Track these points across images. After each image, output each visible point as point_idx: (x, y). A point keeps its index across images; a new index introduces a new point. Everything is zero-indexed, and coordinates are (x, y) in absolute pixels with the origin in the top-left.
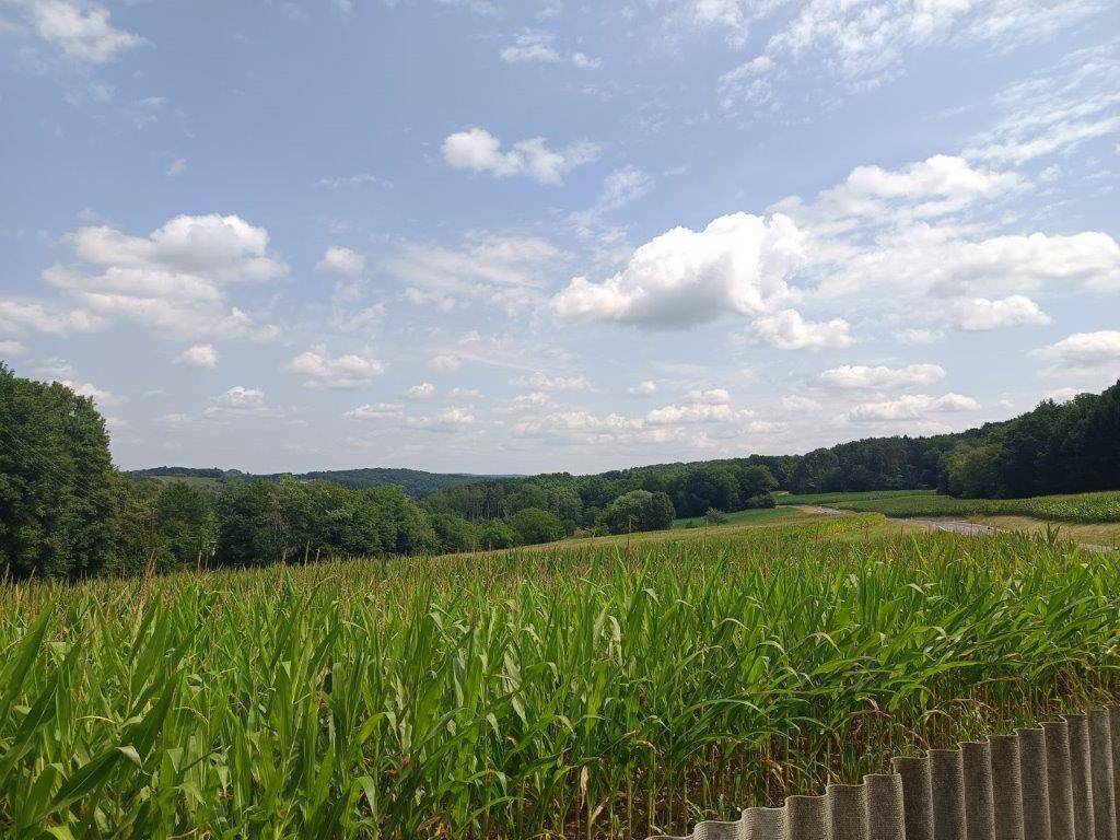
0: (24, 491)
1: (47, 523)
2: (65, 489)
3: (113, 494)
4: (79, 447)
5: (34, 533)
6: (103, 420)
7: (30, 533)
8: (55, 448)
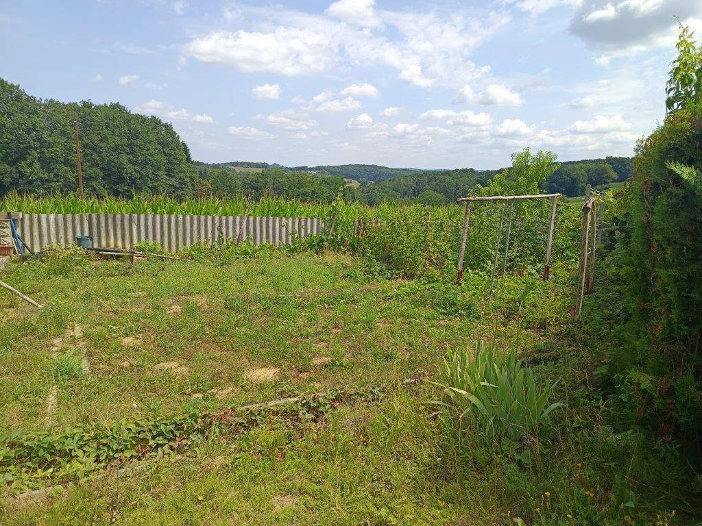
3: (186, 176)
6: (179, 136)
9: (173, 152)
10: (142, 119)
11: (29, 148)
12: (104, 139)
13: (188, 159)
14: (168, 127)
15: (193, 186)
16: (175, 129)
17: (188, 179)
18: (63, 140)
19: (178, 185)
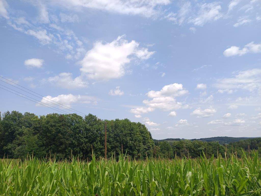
0: (134, 144)
1: (139, 151)
2: (141, 144)
3: (150, 144)
4: (143, 135)
5: (136, 152)
6: (147, 129)
7: (135, 152)
8: (139, 135)
9: (145, 135)
10: (134, 124)
11: (97, 137)
12: (122, 132)
13: (151, 138)
14: (143, 126)
15: (153, 148)
16: (146, 126)
17: (151, 146)
18: (108, 133)
19: (147, 148)
